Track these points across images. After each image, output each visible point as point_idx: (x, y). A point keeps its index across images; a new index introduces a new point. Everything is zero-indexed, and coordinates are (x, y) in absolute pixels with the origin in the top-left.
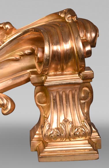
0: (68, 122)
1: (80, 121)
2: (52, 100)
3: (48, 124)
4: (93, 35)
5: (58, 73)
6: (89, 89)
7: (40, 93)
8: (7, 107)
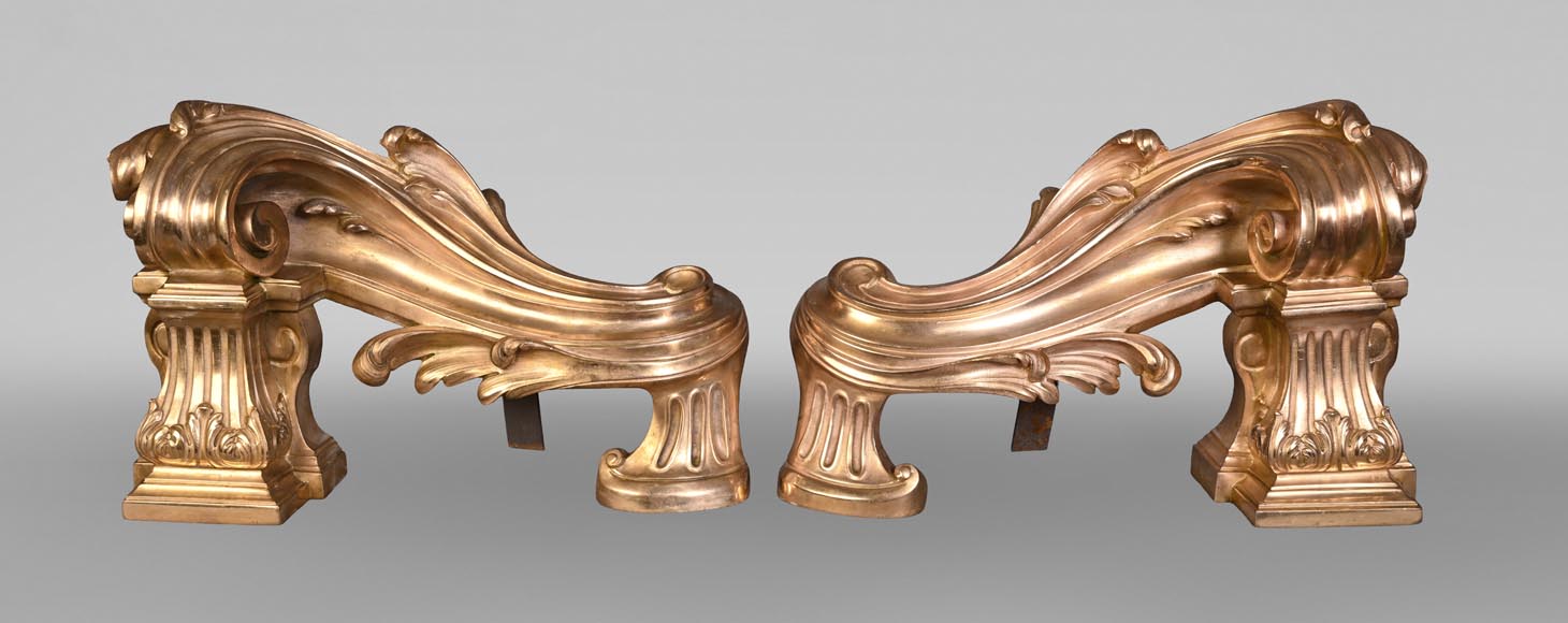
0: (1339, 419)
1: (1372, 416)
2: (1295, 355)
3: (1283, 422)
4: (1416, 176)
5: (1313, 281)
6: (1388, 326)
7: (1250, 336)
8: (1166, 374)
